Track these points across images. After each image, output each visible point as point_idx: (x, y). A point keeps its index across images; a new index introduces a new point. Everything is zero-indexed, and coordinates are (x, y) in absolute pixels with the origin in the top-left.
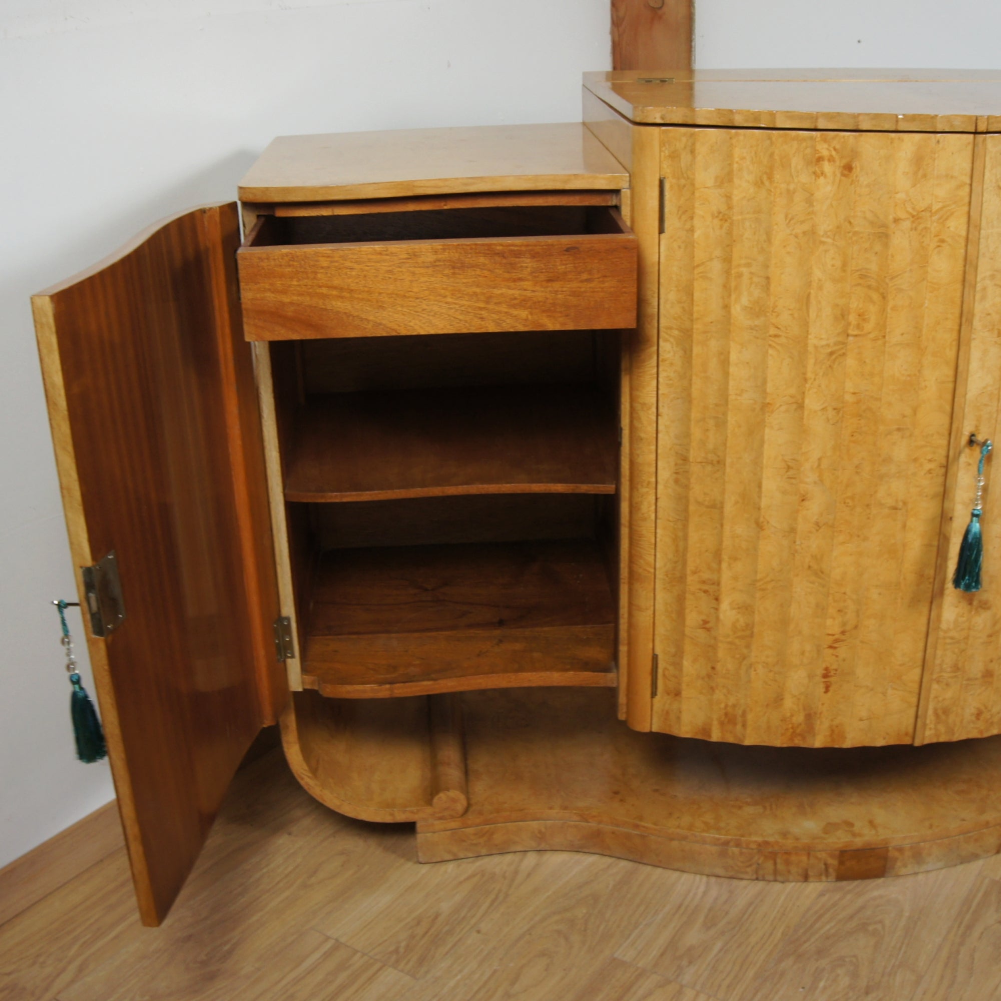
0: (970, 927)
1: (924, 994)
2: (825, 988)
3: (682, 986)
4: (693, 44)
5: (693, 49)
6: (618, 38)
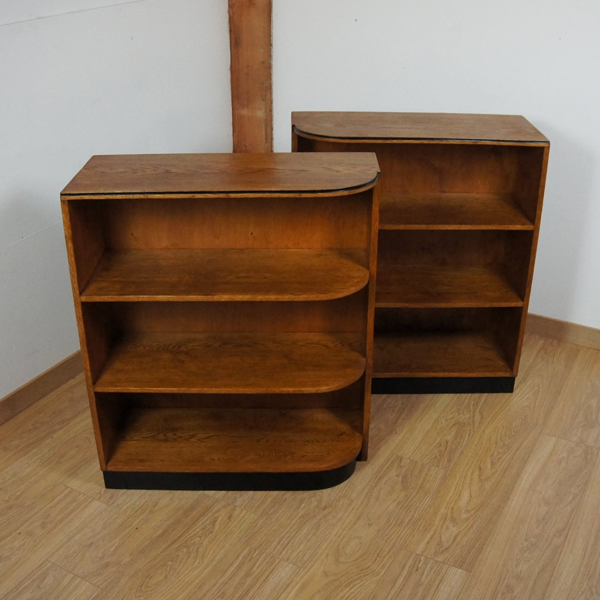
0: (381, 478)
1: (352, 509)
2: (304, 507)
3: (235, 507)
4: (272, 18)
5: (272, 21)
6: (231, 14)
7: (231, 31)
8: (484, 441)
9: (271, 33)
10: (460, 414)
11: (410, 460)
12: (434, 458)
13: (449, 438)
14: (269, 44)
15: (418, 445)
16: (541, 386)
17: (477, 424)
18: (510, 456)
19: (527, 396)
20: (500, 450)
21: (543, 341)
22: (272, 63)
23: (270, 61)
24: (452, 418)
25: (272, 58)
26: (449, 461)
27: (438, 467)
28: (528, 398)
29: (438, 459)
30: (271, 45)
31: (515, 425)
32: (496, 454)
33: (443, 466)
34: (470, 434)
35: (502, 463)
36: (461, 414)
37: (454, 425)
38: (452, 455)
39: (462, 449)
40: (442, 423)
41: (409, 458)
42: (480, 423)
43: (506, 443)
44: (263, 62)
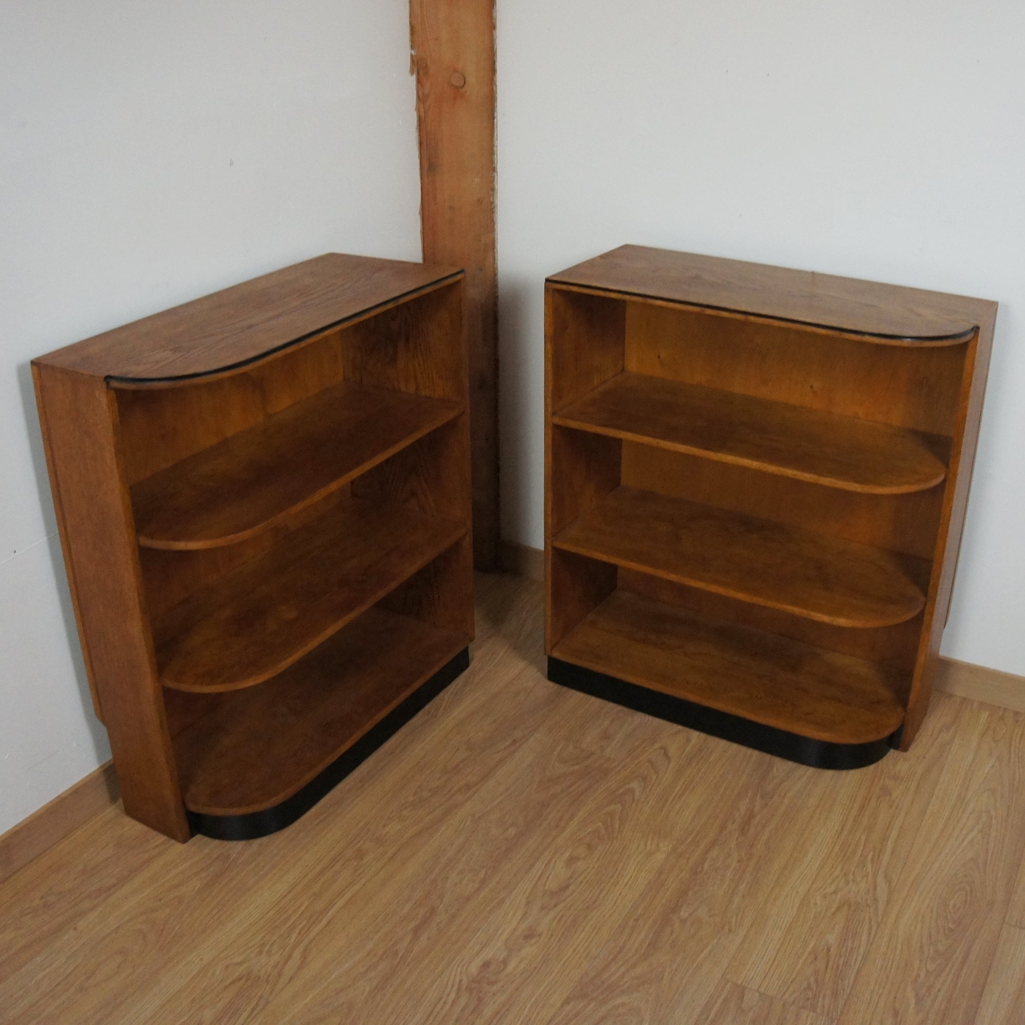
4: (495, 121)
5: (495, 126)
6: (423, 114)
7: (422, 144)
8: (899, 947)
9: (495, 148)
10: (847, 882)
11: (760, 994)
12: (804, 989)
13: (832, 938)
14: (490, 169)
15: (774, 955)
16: (993, 813)
17: (881, 905)
18: (951, 976)
19: (970, 836)
20: (931, 967)
21: (987, 714)
22: (496, 203)
23: (491, 199)
24: (835, 892)
25: (496, 194)
26: (835, 994)
27: (814, 1011)
28: (972, 840)
29: (813, 991)
30: (494, 170)
31: (954, 906)
32: (922, 975)
33: (823, 1007)
34: (870, 929)
35: (936, 997)
36: (851, 883)
37: (838, 909)
38: (840, 981)
39: (857, 966)
40: (816, 904)
41: (758, 990)
42: (888, 902)
43: (941, 948)
44: (480, 201)
